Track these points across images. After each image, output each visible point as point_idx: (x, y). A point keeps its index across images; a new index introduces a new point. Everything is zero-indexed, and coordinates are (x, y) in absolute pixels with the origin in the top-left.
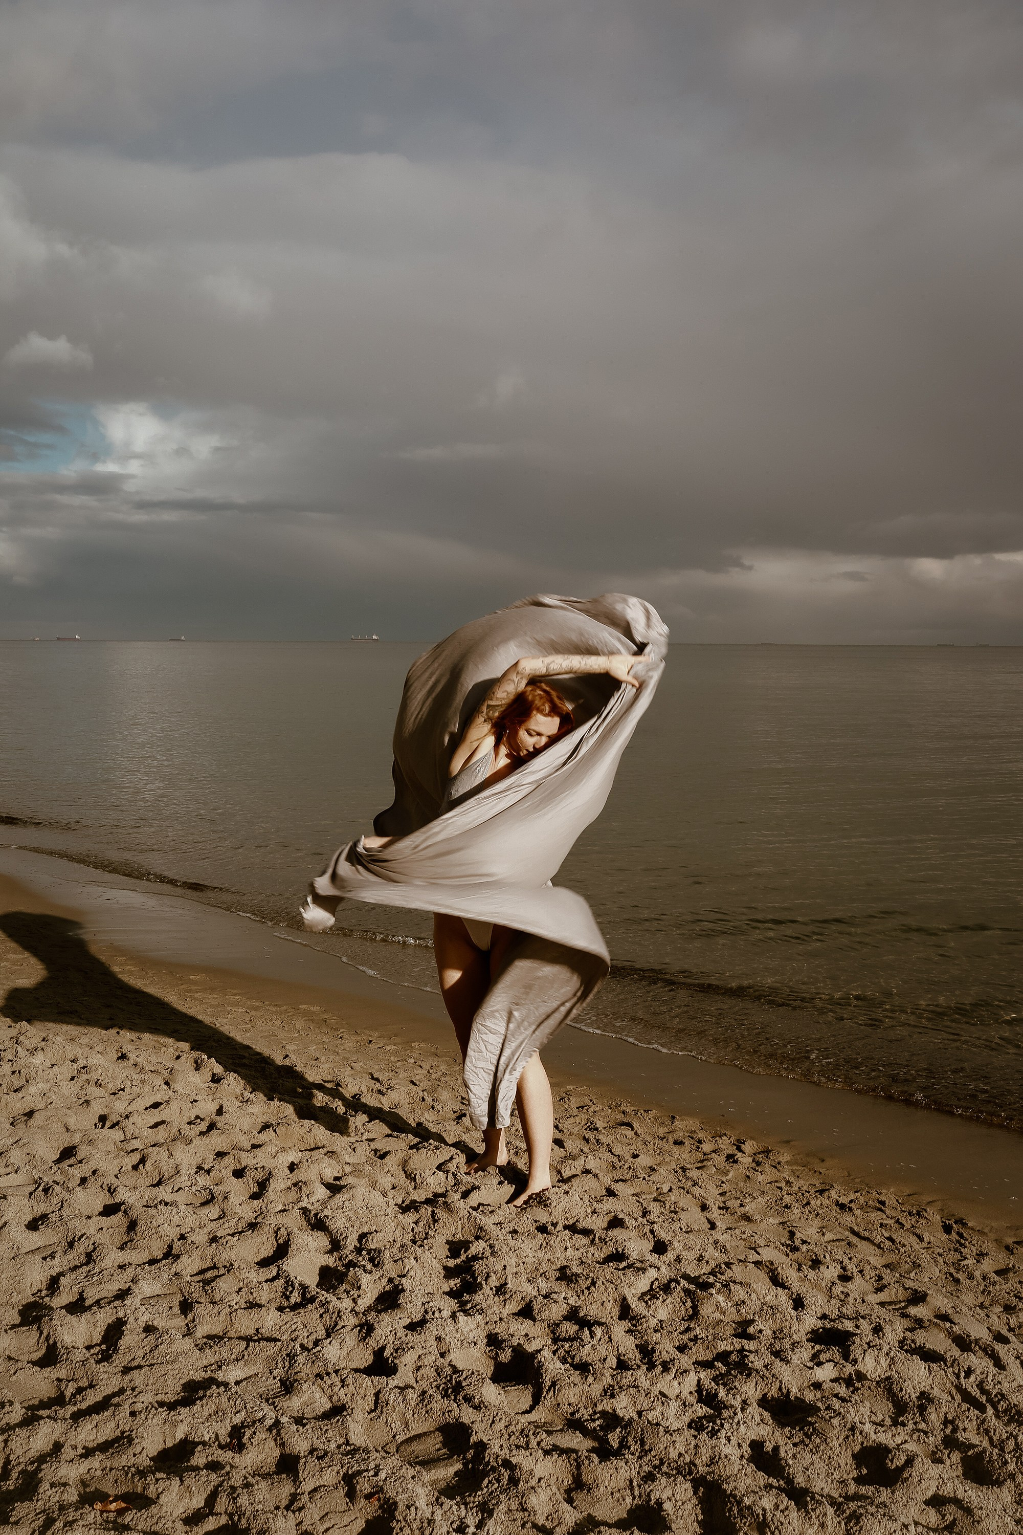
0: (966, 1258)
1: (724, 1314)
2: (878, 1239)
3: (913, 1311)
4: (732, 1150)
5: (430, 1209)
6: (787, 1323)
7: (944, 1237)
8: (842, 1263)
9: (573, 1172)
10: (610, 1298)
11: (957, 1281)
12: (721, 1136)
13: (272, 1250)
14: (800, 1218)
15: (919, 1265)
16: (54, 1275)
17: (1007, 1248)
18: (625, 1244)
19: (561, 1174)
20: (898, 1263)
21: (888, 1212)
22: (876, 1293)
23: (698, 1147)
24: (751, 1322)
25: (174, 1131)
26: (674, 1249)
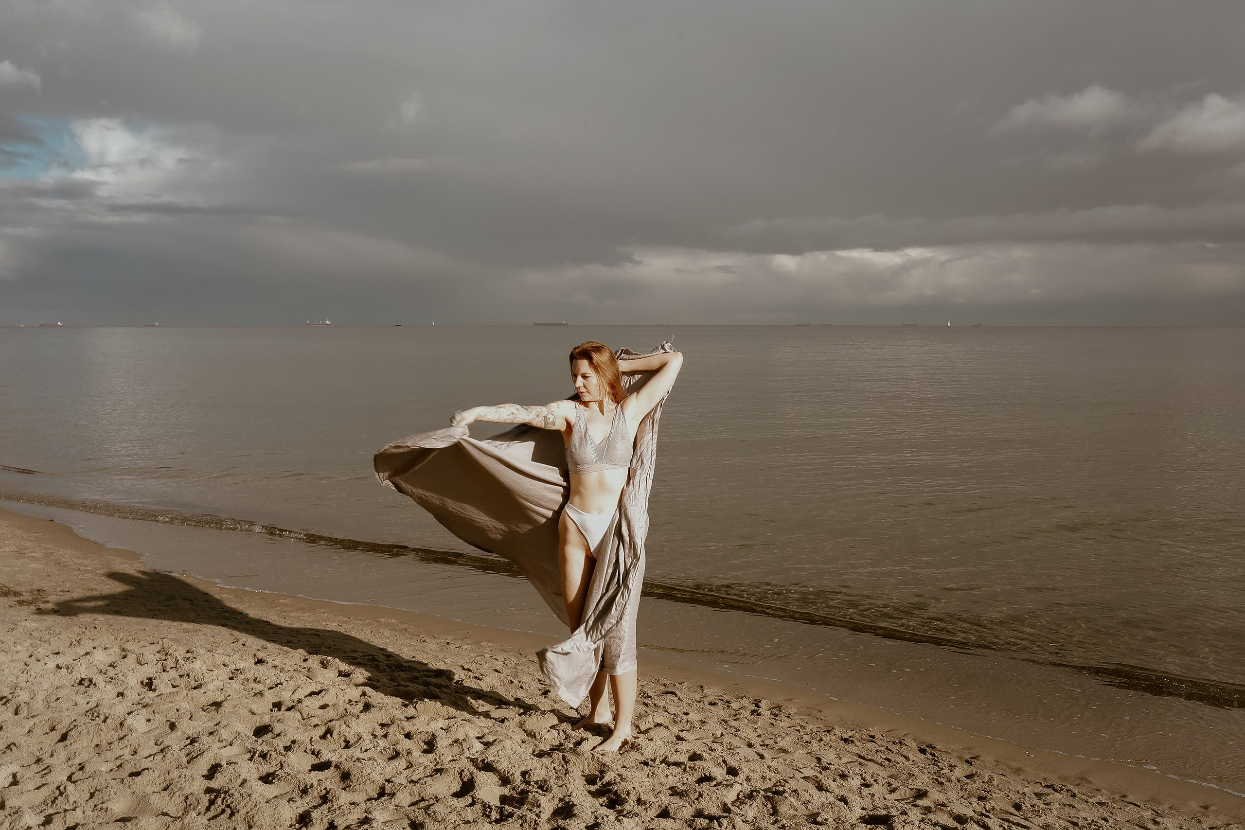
0: (942, 769)
1: (796, 810)
2: (880, 760)
3: (920, 802)
4: (753, 707)
5: (561, 754)
6: (843, 813)
7: (923, 756)
8: (861, 775)
9: (648, 725)
10: (714, 805)
11: (942, 783)
12: (742, 698)
13: (459, 787)
14: (820, 749)
15: (913, 775)
16: (301, 813)
17: (967, 761)
18: (710, 769)
19: (639, 728)
20: (898, 775)
21: (878, 742)
22: (891, 794)
23: (728, 706)
24: (818, 814)
25: (341, 710)
26: (743, 772)
